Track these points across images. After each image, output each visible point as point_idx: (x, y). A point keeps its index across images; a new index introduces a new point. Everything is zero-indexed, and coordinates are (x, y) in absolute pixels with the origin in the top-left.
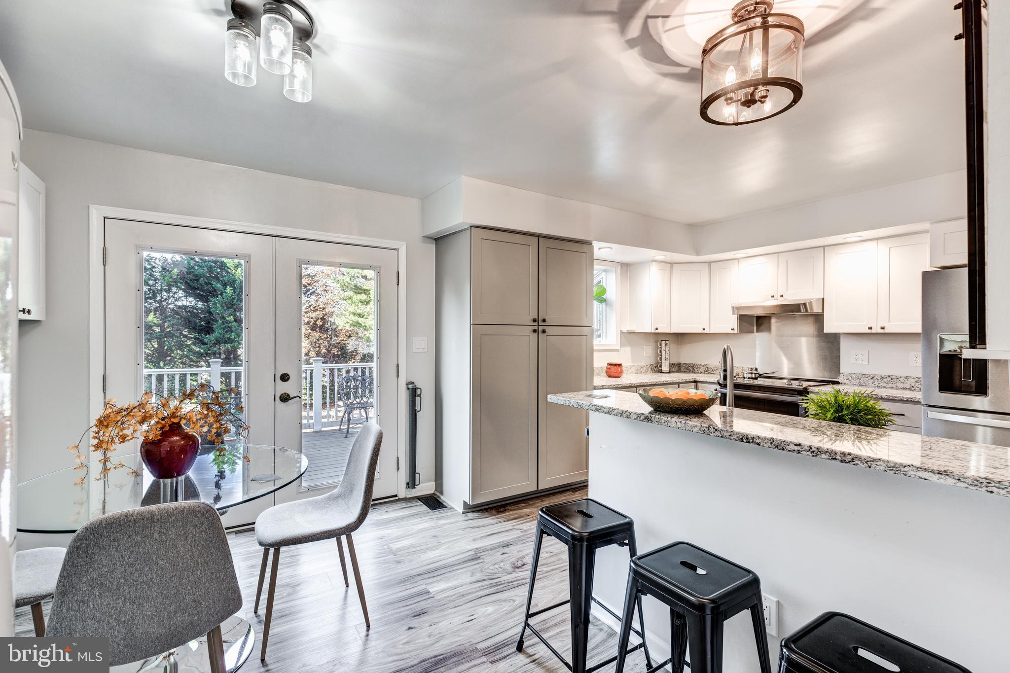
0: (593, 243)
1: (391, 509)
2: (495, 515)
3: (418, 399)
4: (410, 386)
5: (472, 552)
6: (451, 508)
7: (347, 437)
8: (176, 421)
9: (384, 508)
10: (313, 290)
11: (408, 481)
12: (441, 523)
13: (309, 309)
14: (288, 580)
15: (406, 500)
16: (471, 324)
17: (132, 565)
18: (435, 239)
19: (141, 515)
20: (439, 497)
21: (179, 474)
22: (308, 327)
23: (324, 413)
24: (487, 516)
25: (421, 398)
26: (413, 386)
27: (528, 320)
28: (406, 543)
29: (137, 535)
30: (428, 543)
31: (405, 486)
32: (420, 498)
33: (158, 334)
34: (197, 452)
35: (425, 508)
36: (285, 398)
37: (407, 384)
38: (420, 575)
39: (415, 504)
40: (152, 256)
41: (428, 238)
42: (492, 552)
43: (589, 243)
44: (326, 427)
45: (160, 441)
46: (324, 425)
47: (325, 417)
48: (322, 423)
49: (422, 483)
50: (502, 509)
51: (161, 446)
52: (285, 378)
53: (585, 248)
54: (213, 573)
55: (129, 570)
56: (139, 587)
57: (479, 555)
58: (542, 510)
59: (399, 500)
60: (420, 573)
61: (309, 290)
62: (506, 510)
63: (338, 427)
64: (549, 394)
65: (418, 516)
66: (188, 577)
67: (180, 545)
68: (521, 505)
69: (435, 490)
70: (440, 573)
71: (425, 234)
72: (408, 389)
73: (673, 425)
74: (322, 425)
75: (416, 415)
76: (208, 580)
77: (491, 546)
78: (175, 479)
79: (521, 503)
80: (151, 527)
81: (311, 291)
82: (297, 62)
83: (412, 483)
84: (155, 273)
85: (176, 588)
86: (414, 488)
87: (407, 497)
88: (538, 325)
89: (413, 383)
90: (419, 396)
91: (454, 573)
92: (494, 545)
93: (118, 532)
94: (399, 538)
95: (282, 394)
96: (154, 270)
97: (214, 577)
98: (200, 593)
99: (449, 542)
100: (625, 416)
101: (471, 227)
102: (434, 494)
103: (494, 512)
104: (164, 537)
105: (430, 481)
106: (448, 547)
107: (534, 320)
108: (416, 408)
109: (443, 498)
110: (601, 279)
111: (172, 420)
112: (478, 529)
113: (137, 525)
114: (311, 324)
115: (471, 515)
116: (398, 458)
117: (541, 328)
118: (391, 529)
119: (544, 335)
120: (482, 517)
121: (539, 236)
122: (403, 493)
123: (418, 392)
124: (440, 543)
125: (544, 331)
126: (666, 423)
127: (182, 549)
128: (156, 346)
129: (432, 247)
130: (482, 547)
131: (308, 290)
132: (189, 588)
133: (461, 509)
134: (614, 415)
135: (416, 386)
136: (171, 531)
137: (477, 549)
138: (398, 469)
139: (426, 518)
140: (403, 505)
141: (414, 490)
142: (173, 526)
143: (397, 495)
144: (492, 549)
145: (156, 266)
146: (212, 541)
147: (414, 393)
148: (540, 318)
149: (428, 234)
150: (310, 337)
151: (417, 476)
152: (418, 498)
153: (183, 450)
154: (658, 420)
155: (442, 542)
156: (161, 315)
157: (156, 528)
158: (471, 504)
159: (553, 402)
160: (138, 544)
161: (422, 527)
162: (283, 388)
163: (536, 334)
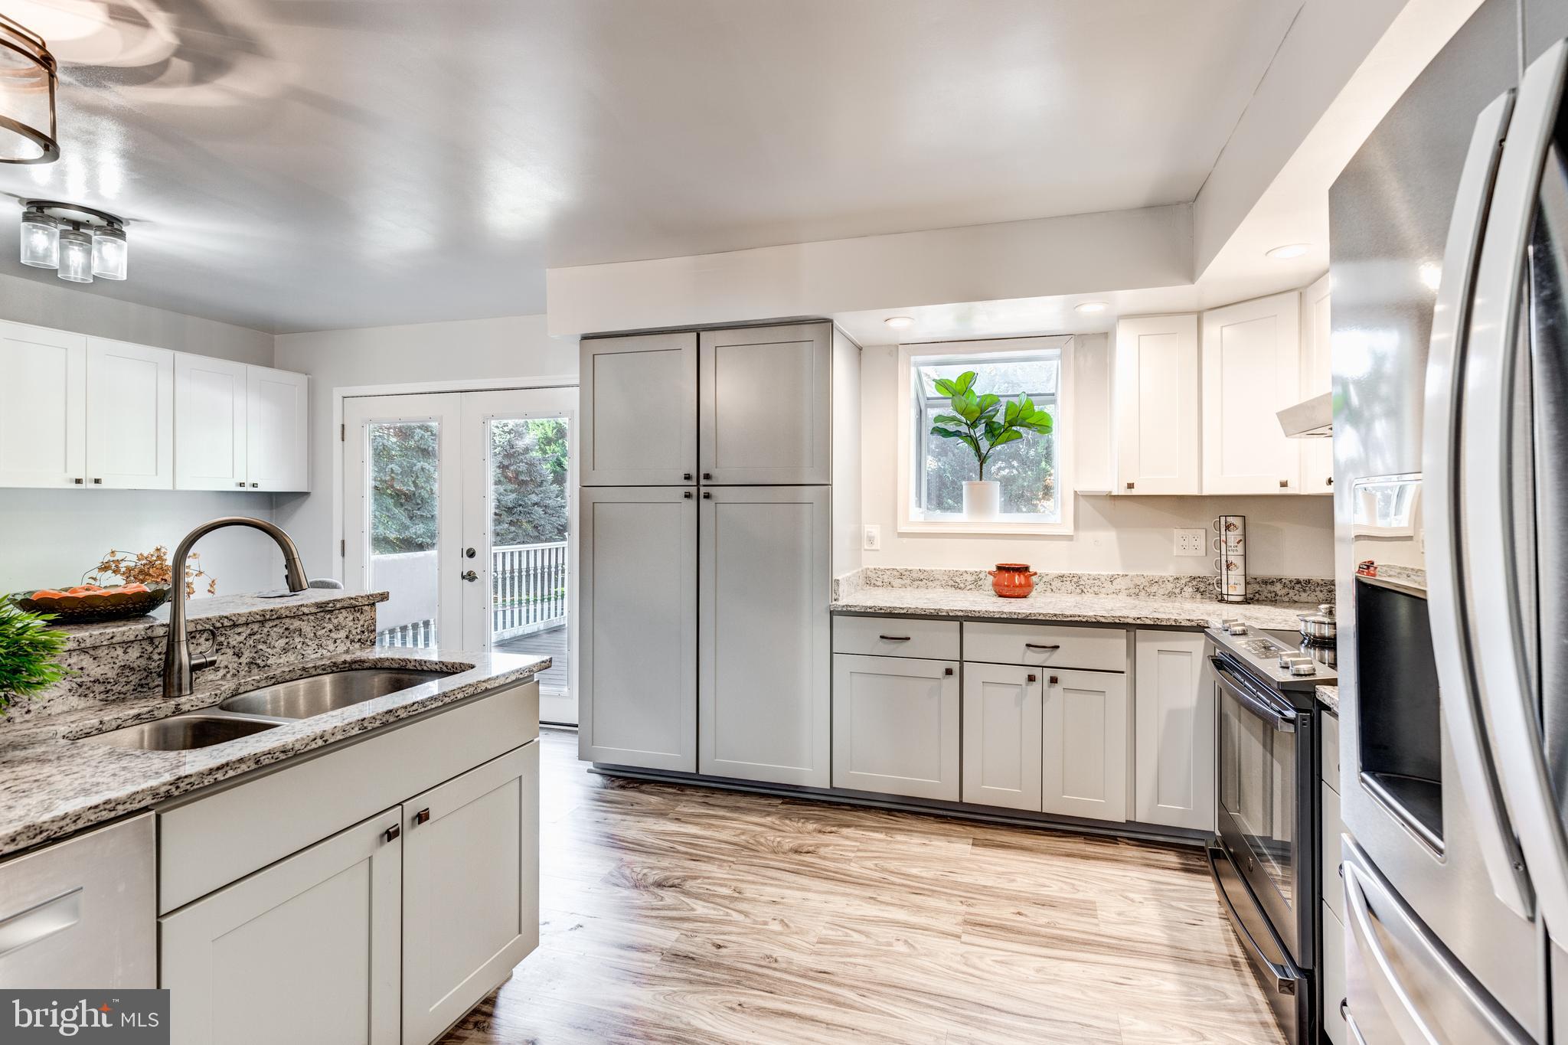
16: (580, 487)
27: (679, 477)
36: (472, 577)
52: (471, 553)
53: (807, 332)
88: (698, 484)
95: (469, 572)
101: (582, 340)
107: (687, 477)
117: (702, 491)
119: (710, 503)
121: (697, 330)
125: (706, 496)
148: (702, 473)
162: (470, 565)
163: (693, 502)
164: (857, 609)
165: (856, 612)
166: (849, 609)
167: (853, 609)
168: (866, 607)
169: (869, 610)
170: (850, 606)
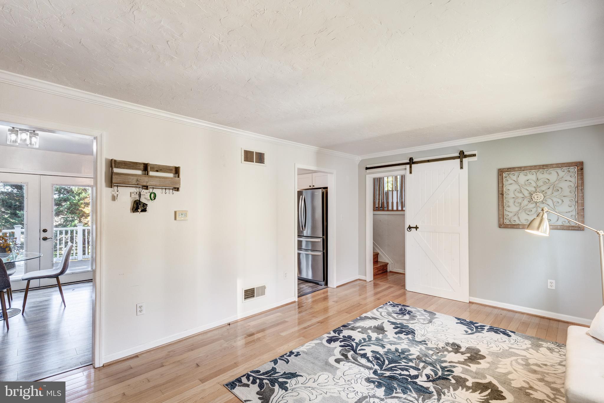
36: (45, 239)
52: (45, 231)
95: (44, 237)
162: (44, 235)
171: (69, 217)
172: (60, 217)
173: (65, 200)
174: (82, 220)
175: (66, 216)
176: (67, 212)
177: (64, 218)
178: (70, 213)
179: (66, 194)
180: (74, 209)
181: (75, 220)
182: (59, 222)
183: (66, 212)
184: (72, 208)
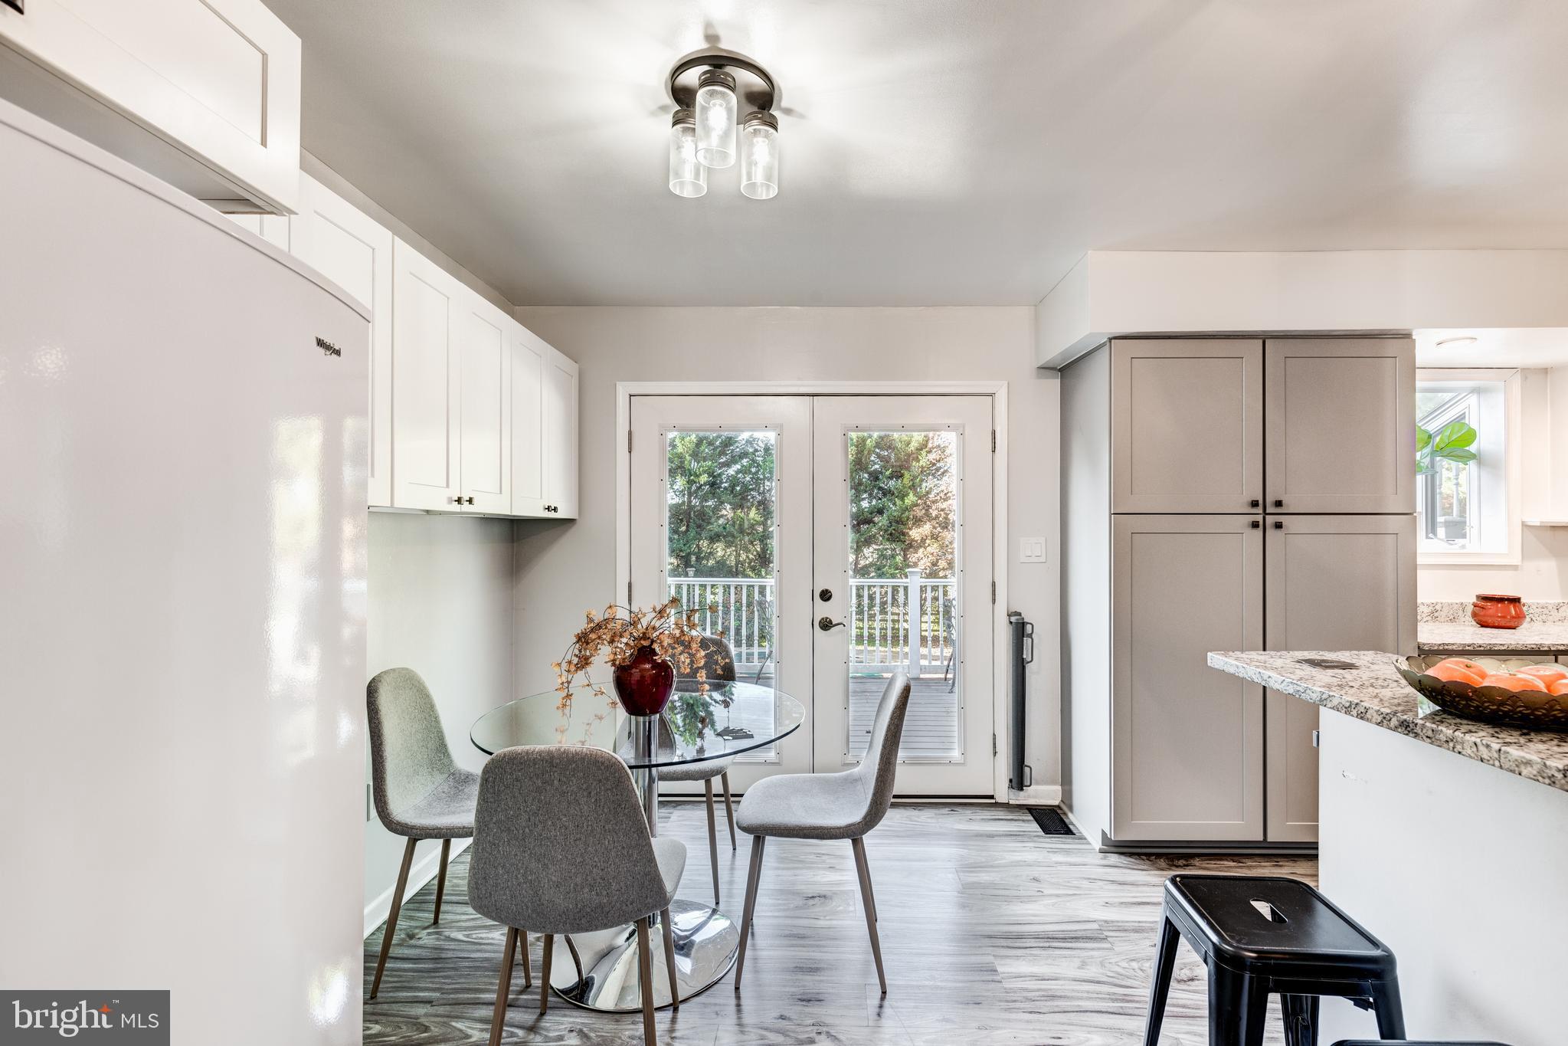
0: (1414, 333)
1: (978, 817)
2: (1162, 870)
3: (1027, 641)
4: (1013, 619)
5: (1095, 926)
6: (1082, 838)
7: (952, 692)
8: (645, 643)
9: (968, 812)
10: (946, 468)
11: (1011, 777)
12: (1054, 859)
13: (938, 498)
14: (803, 887)
15: (1007, 806)
16: (1111, 514)
17: (536, 814)
18: (1061, 370)
19: (540, 755)
20: (1065, 814)
21: (654, 711)
22: (937, 523)
23: (924, 651)
24: (1145, 867)
25: (1032, 640)
26: (1017, 619)
27: (1240, 503)
28: (985, 878)
29: (537, 779)
30: (1021, 888)
31: (1006, 784)
32: (1032, 810)
33: (760, 535)
34: (671, 686)
35: (1034, 827)
36: (826, 625)
37: (1009, 615)
38: (990, 937)
39: (1021, 818)
40: (754, 436)
41: (1046, 369)
42: (1134, 936)
43: (1406, 336)
44: (925, 673)
45: (630, 667)
46: (923, 670)
47: (924, 657)
48: (921, 666)
49: (1038, 783)
50: (1181, 862)
51: (632, 674)
52: (826, 596)
53: (1392, 347)
54: (623, 848)
55: (532, 818)
56: (543, 843)
57: (1106, 933)
58: (1173, 881)
59: (997, 805)
60: (990, 933)
61: (940, 468)
62: (1187, 866)
63: (943, 676)
64: (1211, 651)
65: (1020, 838)
66: (595, 845)
67: (583, 801)
68: (1226, 863)
69: (1062, 801)
70: (1028, 945)
71: (1039, 365)
72: (1011, 623)
73: (1469, 752)
74: (921, 669)
75: (1024, 668)
76: (617, 855)
77: (1136, 924)
78: (647, 718)
79: (1227, 860)
80: (550, 772)
81: (942, 470)
82: (758, 142)
83: (1019, 781)
84: (757, 458)
85: (582, 855)
86: (1022, 790)
87: (1010, 803)
88: (1265, 513)
89: (1020, 614)
90: (1030, 636)
91: (1050, 952)
92: (1144, 925)
93: (519, 771)
94: (975, 868)
95: (823, 619)
96: (756, 454)
97: (626, 854)
98: (609, 870)
99: (1058, 896)
100: (1354, 713)
101: (1110, 339)
102: (1058, 807)
103: (1162, 863)
104: (565, 787)
105: (1053, 783)
106: (1053, 905)
107: (1255, 504)
108: (1025, 657)
109: (1073, 819)
110: (1467, 411)
111: (642, 642)
112: (1120, 887)
113: (537, 766)
114: (941, 519)
115: (1114, 859)
116: (994, 735)
117: (1270, 520)
118: (969, 849)
119: (1279, 533)
120: (1135, 867)
121: (1265, 338)
122: (1003, 794)
123: (1029, 628)
124: (1041, 894)
125: (1279, 526)
126: (1451, 744)
127: (586, 807)
128: (759, 549)
129: (1055, 383)
130: (1118, 922)
131: (938, 470)
132: (596, 859)
133: (1097, 844)
134: (1333, 708)
135: (1023, 618)
136: (572, 781)
137: (1106, 921)
138: (995, 753)
139: (1031, 844)
140: (1001, 814)
141: (1021, 793)
142: (573, 775)
143: (993, 796)
144: (1136, 931)
145: (759, 448)
146: (620, 805)
147: (1020, 630)
148: (1270, 499)
149: (1043, 362)
150: (939, 539)
151: (1027, 770)
152: (1027, 809)
153: (655, 680)
154: (1430, 733)
155: (1046, 892)
156: (764, 509)
157: (556, 774)
158: (1113, 838)
159: (1216, 667)
160: (539, 790)
161: (1019, 858)
162: (824, 610)
163: (1259, 532)
164: (1454, 647)
165: (1453, 650)
166: (1446, 647)
167: (1450, 647)
168: (1465, 645)
169: (1467, 648)
170: (1447, 645)
171: (886, 549)
172: (871, 549)
173: (880, 512)
174: (908, 556)
175: (881, 546)
176: (883, 536)
177: (877, 550)
178: (888, 540)
179: (880, 499)
180: (894, 530)
181: (897, 555)
182: (871, 560)
183: (881, 539)
184: (890, 529)
